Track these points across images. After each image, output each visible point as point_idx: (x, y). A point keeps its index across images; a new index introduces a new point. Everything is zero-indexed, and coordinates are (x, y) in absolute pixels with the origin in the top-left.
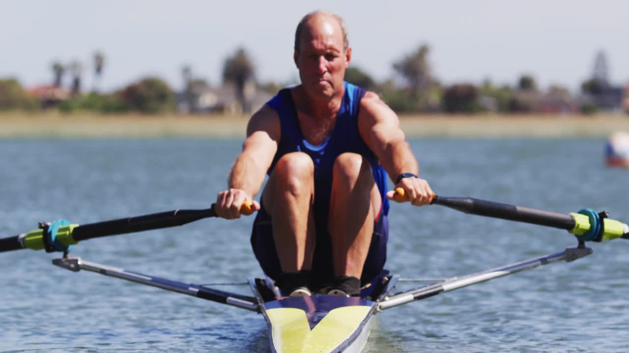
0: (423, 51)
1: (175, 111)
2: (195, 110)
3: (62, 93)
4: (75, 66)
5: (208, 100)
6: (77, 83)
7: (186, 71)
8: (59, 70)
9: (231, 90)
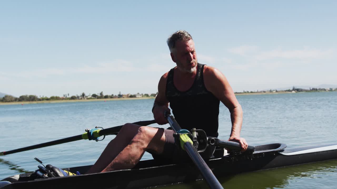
0: (102, 92)
1: (77, 99)
2: (79, 99)
3: (65, 98)
4: (66, 95)
5: (80, 98)
6: (66, 97)
7: (77, 95)
8: (64, 95)
9: (83, 97)
